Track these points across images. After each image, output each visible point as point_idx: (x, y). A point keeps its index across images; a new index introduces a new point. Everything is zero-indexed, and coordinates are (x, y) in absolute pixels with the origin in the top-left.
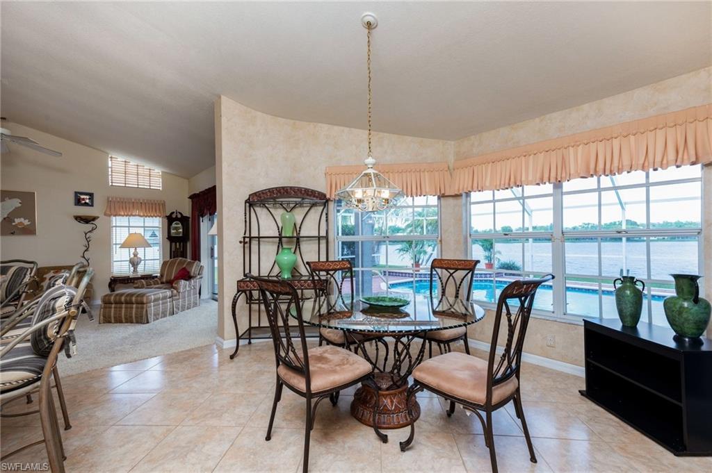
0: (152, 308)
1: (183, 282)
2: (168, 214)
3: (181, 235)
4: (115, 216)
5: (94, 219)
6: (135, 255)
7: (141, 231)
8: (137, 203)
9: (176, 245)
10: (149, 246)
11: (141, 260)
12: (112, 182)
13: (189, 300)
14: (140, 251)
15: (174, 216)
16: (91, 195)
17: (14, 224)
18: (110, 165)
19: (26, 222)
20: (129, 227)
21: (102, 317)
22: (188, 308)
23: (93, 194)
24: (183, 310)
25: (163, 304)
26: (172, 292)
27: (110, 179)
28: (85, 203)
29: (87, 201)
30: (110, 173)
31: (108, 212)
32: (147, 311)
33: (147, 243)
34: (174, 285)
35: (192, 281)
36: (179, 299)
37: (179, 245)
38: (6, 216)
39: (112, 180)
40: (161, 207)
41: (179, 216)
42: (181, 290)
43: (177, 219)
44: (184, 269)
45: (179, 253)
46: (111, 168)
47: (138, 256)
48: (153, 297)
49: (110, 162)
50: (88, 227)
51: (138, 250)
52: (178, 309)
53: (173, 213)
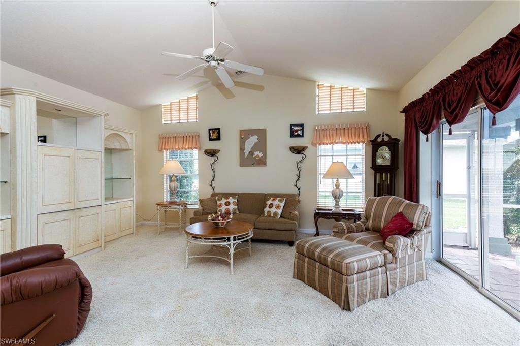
0: (356, 283)
1: (402, 241)
2: (373, 138)
3: (389, 163)
4: (320, 144)
5: (304, 149)
6: (337, 186)
7: (342, 159)
8: (340, 129)
9: (381, 177)
10: (351, 176)
11: (343, 192)
12: (319, 111)
13: (411, 271)
14: (342, 182)
15: (380, 140)
16: (302, 125)
17: (254, 156)
18: (317, 94)
19: (261, 155)
20: (333, 156)
21: (296, 269)
22: (410, 284)
23: (303, 124)
24: (402, 287)
25: (371, 276)
26: (385, 255)
27: (317, 107)
28: (298, 134)
29: (299, 132)
30: (317, 102)
31: (314, 142)
32: (347, 287)
33: (350, 173)
34: (387, 243)
35: (416, 238)
36: (395, 269)
37: (387, 177)
38: (250, 150)
39: (318, 108)
40: (365, 130)
41: (386, 139)
42: (400, 254)
43: (383, 143)
44: (400, 215)
45: (385, 188)
46: (318, 96)
47: (340, 188)
48: (355, 264)
49: (317, 90)
50: (299, 157)
51: (341, 181)
52: (395, 284)
53: (379, 136)
